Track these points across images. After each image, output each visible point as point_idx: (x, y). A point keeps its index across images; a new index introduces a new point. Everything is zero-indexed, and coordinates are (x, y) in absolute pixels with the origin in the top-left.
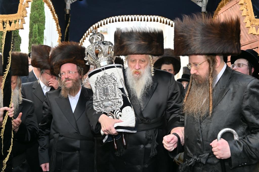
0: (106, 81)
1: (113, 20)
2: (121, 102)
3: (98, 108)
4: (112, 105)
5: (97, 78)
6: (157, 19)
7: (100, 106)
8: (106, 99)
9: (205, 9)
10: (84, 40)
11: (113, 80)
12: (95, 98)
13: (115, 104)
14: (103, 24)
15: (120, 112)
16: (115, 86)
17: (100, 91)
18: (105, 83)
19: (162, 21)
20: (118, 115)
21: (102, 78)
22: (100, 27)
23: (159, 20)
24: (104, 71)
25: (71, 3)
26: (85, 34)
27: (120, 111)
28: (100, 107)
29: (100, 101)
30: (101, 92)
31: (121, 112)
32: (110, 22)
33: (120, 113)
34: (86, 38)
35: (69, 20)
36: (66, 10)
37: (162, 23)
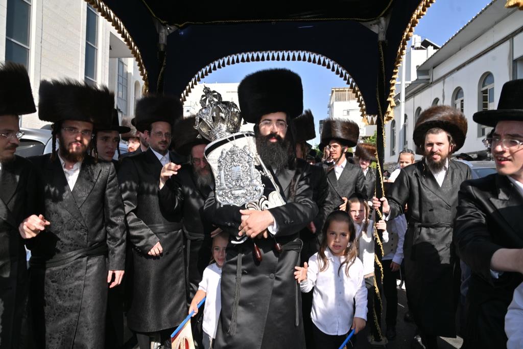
0: (235, 158)
1: (233, 60)
2: (260, 191)
3: (224, 200)
4: (247, 195)
5: (222, 153)
6: (304, 57)
7: (227, 196)
8: (236, 185)
9: (385, 36)
10: (189, 94)
11: (247, 157)
12: (219, 184)
13: (251, 193)
14: (217, 65)
15: (265, 200)
16: (250, 166)
17: (227, 173)
18: (234, 161)
19: (312, 59)
20: (263, 205)
21: (229, 153)
22: (213, 71)
23: (307, 58)
24: (233, 142)
25: (168, 34)
26: (190, 83)
27: (266, 198)
28: (226, 198)
29: (227, 188)
30: (228, 175)
31: (267, 200)
32: (228, 63)
33: (266, 202)
34: (191, 89)
35: (165, 61)
36: (160, 44)
37: (311, 63)
